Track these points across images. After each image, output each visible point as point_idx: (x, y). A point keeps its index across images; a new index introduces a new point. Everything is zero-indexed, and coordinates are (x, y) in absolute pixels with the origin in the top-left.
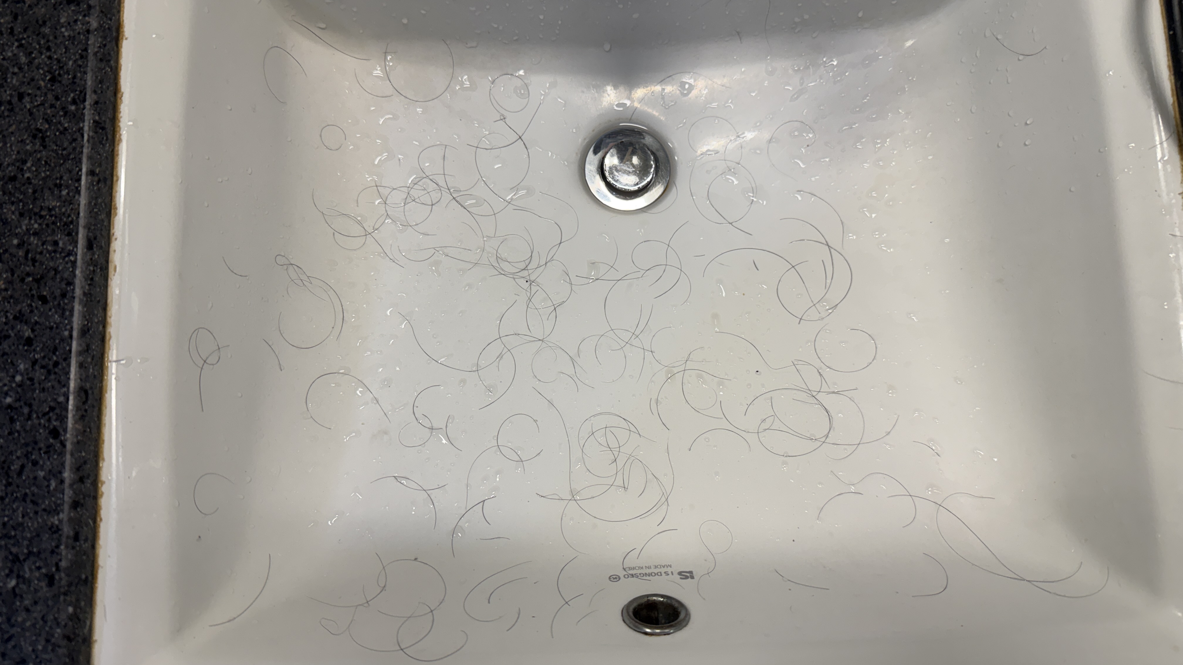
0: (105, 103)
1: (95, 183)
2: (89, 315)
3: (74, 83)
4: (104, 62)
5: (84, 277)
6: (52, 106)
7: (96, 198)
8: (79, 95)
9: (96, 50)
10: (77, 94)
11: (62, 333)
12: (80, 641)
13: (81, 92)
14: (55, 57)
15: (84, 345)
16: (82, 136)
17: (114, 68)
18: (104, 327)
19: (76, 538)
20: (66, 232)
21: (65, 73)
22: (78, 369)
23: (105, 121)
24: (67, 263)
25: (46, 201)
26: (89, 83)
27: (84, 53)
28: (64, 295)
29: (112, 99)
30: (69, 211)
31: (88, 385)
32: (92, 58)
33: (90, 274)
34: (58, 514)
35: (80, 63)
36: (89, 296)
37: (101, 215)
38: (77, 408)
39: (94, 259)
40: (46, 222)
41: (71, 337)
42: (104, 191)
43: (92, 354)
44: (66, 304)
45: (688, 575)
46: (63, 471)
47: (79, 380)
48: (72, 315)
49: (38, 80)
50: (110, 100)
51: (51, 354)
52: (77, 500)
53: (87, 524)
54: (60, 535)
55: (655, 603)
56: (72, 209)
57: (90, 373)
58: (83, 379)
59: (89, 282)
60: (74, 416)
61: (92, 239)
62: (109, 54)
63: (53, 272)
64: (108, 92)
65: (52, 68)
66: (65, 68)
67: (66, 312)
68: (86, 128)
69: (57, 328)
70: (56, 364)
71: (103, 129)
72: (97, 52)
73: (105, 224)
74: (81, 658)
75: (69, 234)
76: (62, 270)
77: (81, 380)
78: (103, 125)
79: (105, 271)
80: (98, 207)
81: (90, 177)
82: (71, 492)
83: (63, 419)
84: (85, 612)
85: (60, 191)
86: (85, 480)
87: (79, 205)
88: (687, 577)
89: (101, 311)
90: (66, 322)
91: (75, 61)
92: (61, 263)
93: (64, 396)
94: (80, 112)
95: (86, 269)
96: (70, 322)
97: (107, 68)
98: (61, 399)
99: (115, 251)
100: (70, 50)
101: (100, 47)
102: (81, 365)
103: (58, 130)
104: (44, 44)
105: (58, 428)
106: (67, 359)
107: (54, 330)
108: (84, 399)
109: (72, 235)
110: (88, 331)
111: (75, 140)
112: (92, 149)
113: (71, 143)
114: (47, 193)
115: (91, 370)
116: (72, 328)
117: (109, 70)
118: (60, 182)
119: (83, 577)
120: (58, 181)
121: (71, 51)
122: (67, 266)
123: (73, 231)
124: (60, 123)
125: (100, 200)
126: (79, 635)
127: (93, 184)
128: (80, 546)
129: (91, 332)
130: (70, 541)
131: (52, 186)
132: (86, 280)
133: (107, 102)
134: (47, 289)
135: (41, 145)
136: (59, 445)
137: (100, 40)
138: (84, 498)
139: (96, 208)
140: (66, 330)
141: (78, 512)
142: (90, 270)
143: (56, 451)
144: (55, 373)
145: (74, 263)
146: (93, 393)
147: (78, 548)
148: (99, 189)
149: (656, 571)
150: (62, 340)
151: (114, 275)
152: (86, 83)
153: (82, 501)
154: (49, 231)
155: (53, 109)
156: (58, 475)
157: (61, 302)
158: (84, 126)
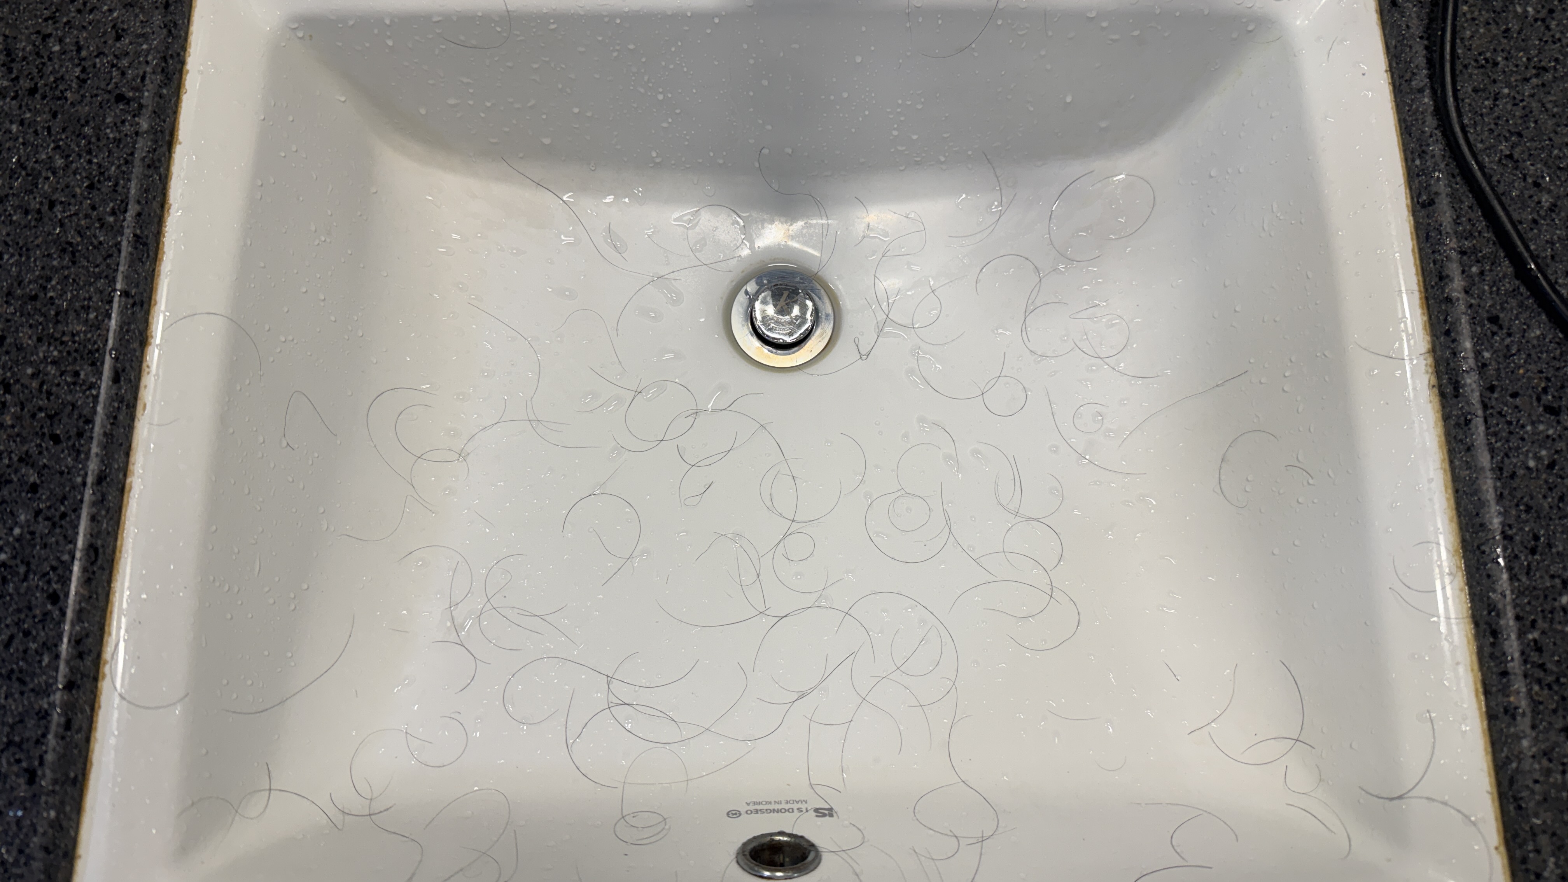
0: (149, 215)
1: (129, 306)
2: (108, 459)
3: (115, 191)
4: (153, 168)
5: (106, 415)
6: (87, 216)
7: (129, 324)
8: (119, 206)
9: (144, 154)
10: (117, 204)
11: (73, 479)
12: (61, 854)
13: (122, 201)
14: (95, 160)
15: (99, 494)
16: (119, 251)
17: (163, 176)
18: (125, 475)
19: (68, 725)
20: (90, 362)
21: (105, 180)
22: (89, 522)
23: (147, 237)
24: (87, 397)
25: (70, 325)
26: (133, 191)
27: (130, 158)
28: (80, 435)
29: (158, 212)
30: (95, 338)
31: (99, 542)
32: (139, 164)
33: (114, 411)
34: (49, 695)
35: (124, 168)
36: (110, 437)
37: (132, 343)
38: (84, 570)
39: (120, 393)
40: (67, 349)
41: (84, 484)
42: (139, 316)
43: (107, 506)
44: (82, 446)
45: (826, 812)
46: (59, 644)
47: (89, 536)
48: (87, 457)
49: (73, 187)
50: (155, 212)
51: (58, 504)
52: (73, 679)
53: (83, 711)
54: (49, 722)
55: (780, 843)
56: (99, 335)
57: (103, 528)
58: (93, 535)
59: (112, 421)
60: (79, 579)
61: (120, 371)
62: (159, 160)
63: (71, 408)
64: (155, 203)
65: (91, 174)
66: (106, 173)
67: (80, 454)
68: (124, 243)
69: (68, 473)
70: (63, 516)
71: (145, 244)
72: (145, 157)
73: (137, 354)
74: (60, 875)
75: (93, 364)
76: (81, 405)
77: (91, 535)
78: (145, 240)
79: (132, 409)
80: (130, 334)
81: (123, 299)
82: (67, 670)
83: (65, 581)
84: (70, 819)
85: (88, 314)
86: (85, 656)
87: (108, 331)
88: (824, 815)
89: (123, 456)
90: (80, 466)
91: (119, 167)
92: (80, 398)
93: (69, 553)
94: (118, 224)
95: (110, 405)
96: (85, 467)
97: (155, 176)
98: (66, 557)
99: (146, 387)
100: (113, 154)
101: (149, 151)
102: (93, 518)
103: (92, 244)
104: (85, 146)
105: (59, 592)
106: (77, 510)
107: (65, 475)
108: (93, 559)
109: (96, 365)
110: (105, 478)
111: (110, 256)
112: (129, 267)
113: (105, 259)
114: (72, 316)
115: (105, 525)
116: (86, 474)
117: (158, 178)
118: (89, 303)
119: (72, 775)
120: (86, 303)
121: (115, 155)
122: (88, 401)
123: (98, 361)
124: (95, 236)
125: (133, 327)
126: (59, 847)
127: (127, 308)
128: (72, 737)
129: (108, 479)
130: (61, 730)
131: (78, 309)
132: (108, 418)
133: (152, 214)
134: (62, 426)
135: (70, 260)
136: (57, 612)
137: (149, 143)
138: (82, 679)
139: (128, 335)
140: (79, 475)
141: (73, 695)
142: (114, 407)
143: (54, 619)
144: (61, 526)
145: (96, 398)
146: (104, 553)
147: (68, 739)
148: (133, 313)
149: (787, 807)
150: (73, 488)
151: (143, 415)
152: (128, 192)
153: (79, 682)
154: (70, 359)
155: (88, 220)
156: (54, 649)
157: (77, 443)
158: (122, 240)
